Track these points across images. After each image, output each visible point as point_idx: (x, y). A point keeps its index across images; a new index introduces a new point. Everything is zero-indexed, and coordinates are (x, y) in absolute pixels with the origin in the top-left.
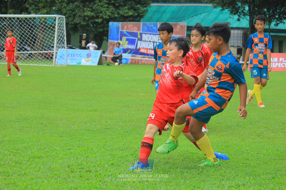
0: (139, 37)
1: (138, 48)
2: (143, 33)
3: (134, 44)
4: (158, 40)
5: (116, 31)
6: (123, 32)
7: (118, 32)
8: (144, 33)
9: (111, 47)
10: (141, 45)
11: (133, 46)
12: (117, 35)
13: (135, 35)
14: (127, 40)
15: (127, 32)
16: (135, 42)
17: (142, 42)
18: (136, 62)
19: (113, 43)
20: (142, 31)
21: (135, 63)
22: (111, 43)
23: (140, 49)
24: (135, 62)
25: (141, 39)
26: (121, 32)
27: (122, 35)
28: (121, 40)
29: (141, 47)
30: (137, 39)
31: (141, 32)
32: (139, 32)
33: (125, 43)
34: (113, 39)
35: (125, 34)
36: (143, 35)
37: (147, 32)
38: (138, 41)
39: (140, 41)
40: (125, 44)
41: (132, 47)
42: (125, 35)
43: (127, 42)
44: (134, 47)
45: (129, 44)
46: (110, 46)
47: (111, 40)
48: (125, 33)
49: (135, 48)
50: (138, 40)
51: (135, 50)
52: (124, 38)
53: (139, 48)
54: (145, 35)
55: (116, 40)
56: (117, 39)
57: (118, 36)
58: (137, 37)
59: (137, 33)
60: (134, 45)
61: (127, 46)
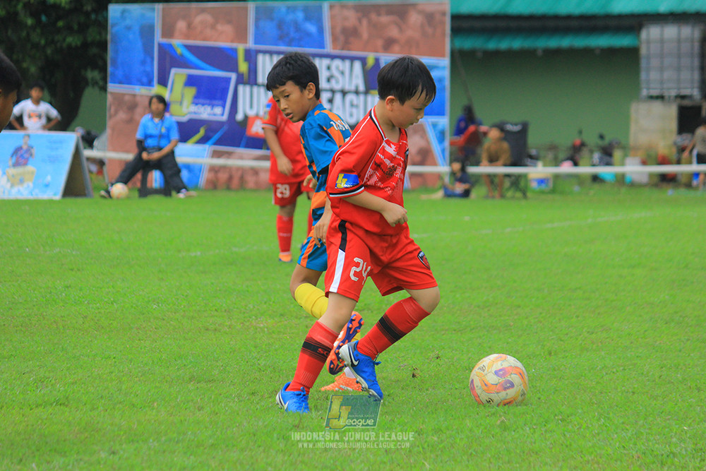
0: (243, 67)
1: (240, 117)
2: (258, 52)
3: (220, 102)
4: (329, 80)
5: (139, 45)
6: (171, 46)
7: (148, 50)
8: (265, 52)
9: (122, 115)
10: (251, 106)
11: (218, 110)
12: (143, 63)
13: (224, 58)
14: (191, 81)
15: (188, 48)
16: (227, 90)
17: (255, 89)
18: (235, 182)
19: (127, 98)
20: (256, 43)
21: (228, 186)
22: (119, 98)
23: (249, 122)
24: (230, 178)
25: (251, 79)
26: (160, 45)
27: (169, 60)
28: (163, 81)
29: (251, 113)
30: (233, 76)
31: (251, 44)
32: (241, 49)
33: (183, 96)
34: (127, 80)
35: (182, 56)
36: (260, 58)
37: (276, 45)
38: (241, 88)
39: (248, 88)
40: (181, 103)
41: (215, 115)
42: (182, 63)
43: (191, 92)
44: (223, 115)
45: (201, 101)
46: (116, 112)
47: (120, 82)
48: (180, 50)
49: (225, 118)
50: (241, 80)
51: (225, 128)
52: (178, 76)
53: (246, 118)
54: (267, 57)
55: (142, 84)
56: (145, 80)
57: (148, 69)
58: (234, 68)
59: (235, 51)
60: (224, 107)
61: (193, 108)
